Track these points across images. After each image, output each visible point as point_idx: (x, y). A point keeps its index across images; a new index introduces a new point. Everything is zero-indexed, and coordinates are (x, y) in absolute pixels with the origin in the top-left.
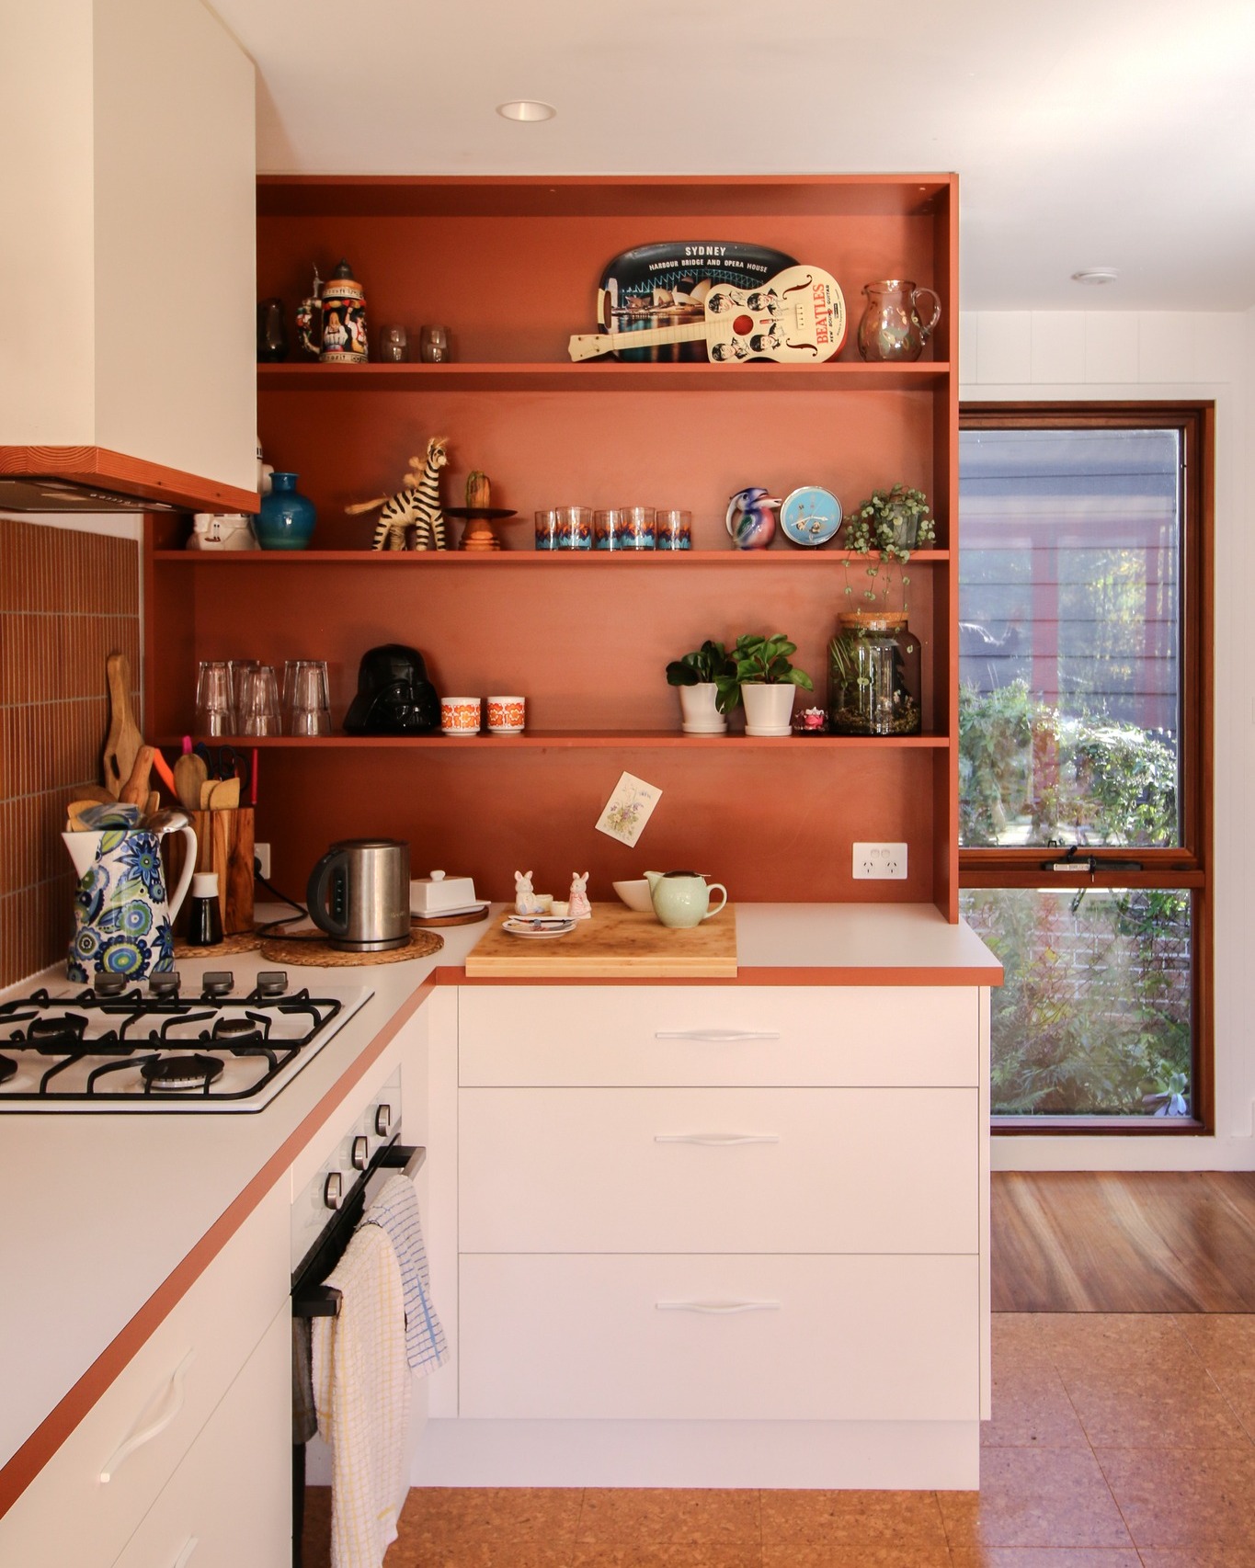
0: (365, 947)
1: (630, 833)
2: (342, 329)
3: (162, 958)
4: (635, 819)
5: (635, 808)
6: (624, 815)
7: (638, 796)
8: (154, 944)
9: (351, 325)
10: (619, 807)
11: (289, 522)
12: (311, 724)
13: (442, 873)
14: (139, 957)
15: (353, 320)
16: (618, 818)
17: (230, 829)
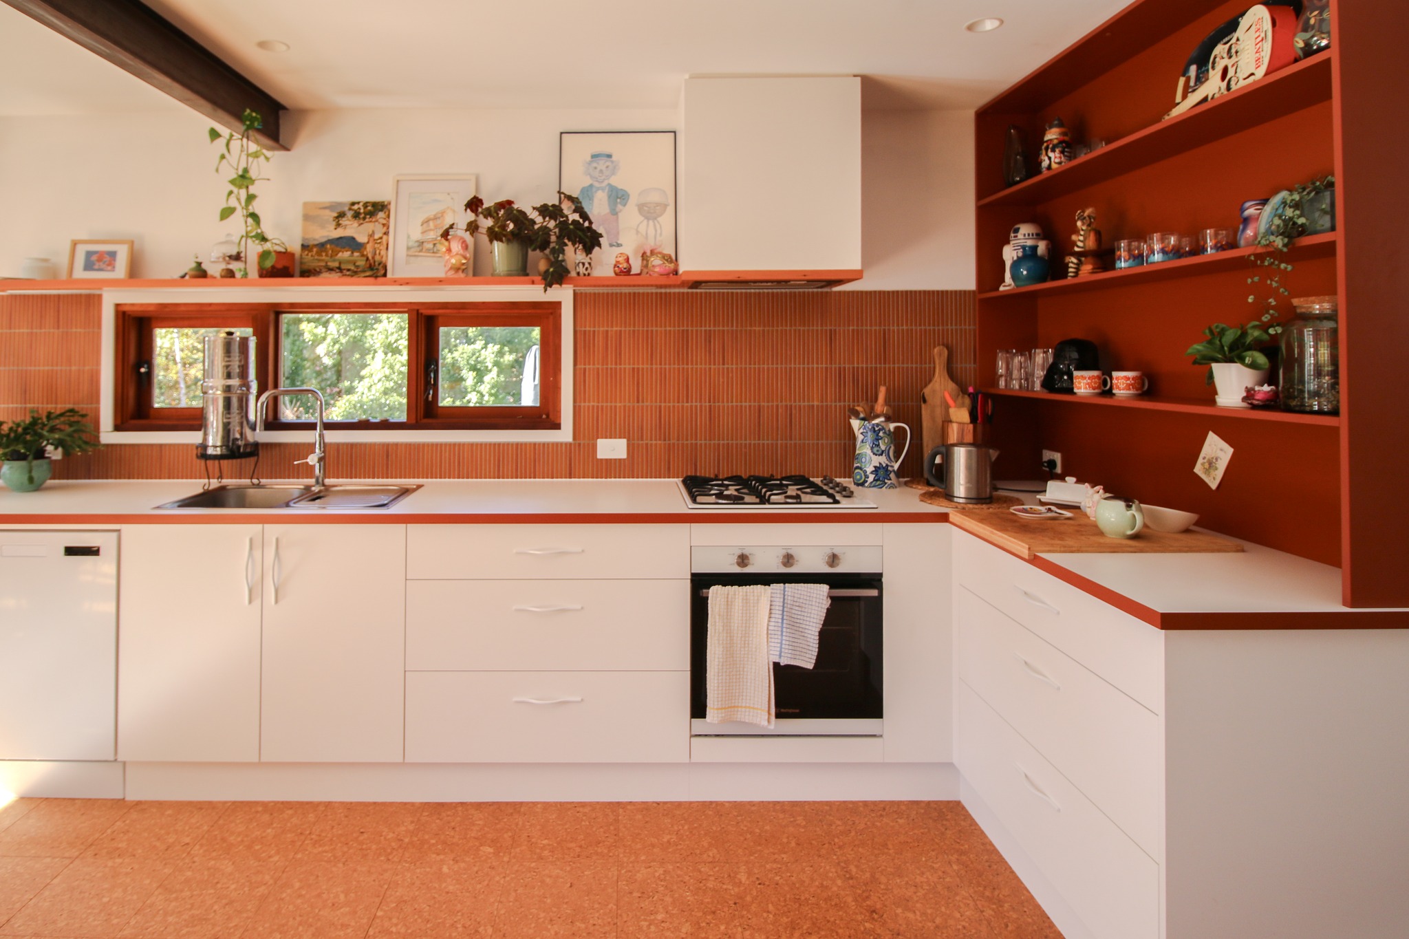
0: (956, 499)
1: (1214, 478)
2: (1046, 158)
3: (874, 480)
4: (1216, 469)
5: (1217, 459)
6: (1210, 463)
7: (1219, 451)
8: (872, 473)
9: (1051, 154)
10: (1207, 458)
11: (1025, 273)
12: (1037, 387)
13: (1074, 479)
14: (863, 477)
15: (1053, 151)
16: (1207, 466)
17: (958, 433)
